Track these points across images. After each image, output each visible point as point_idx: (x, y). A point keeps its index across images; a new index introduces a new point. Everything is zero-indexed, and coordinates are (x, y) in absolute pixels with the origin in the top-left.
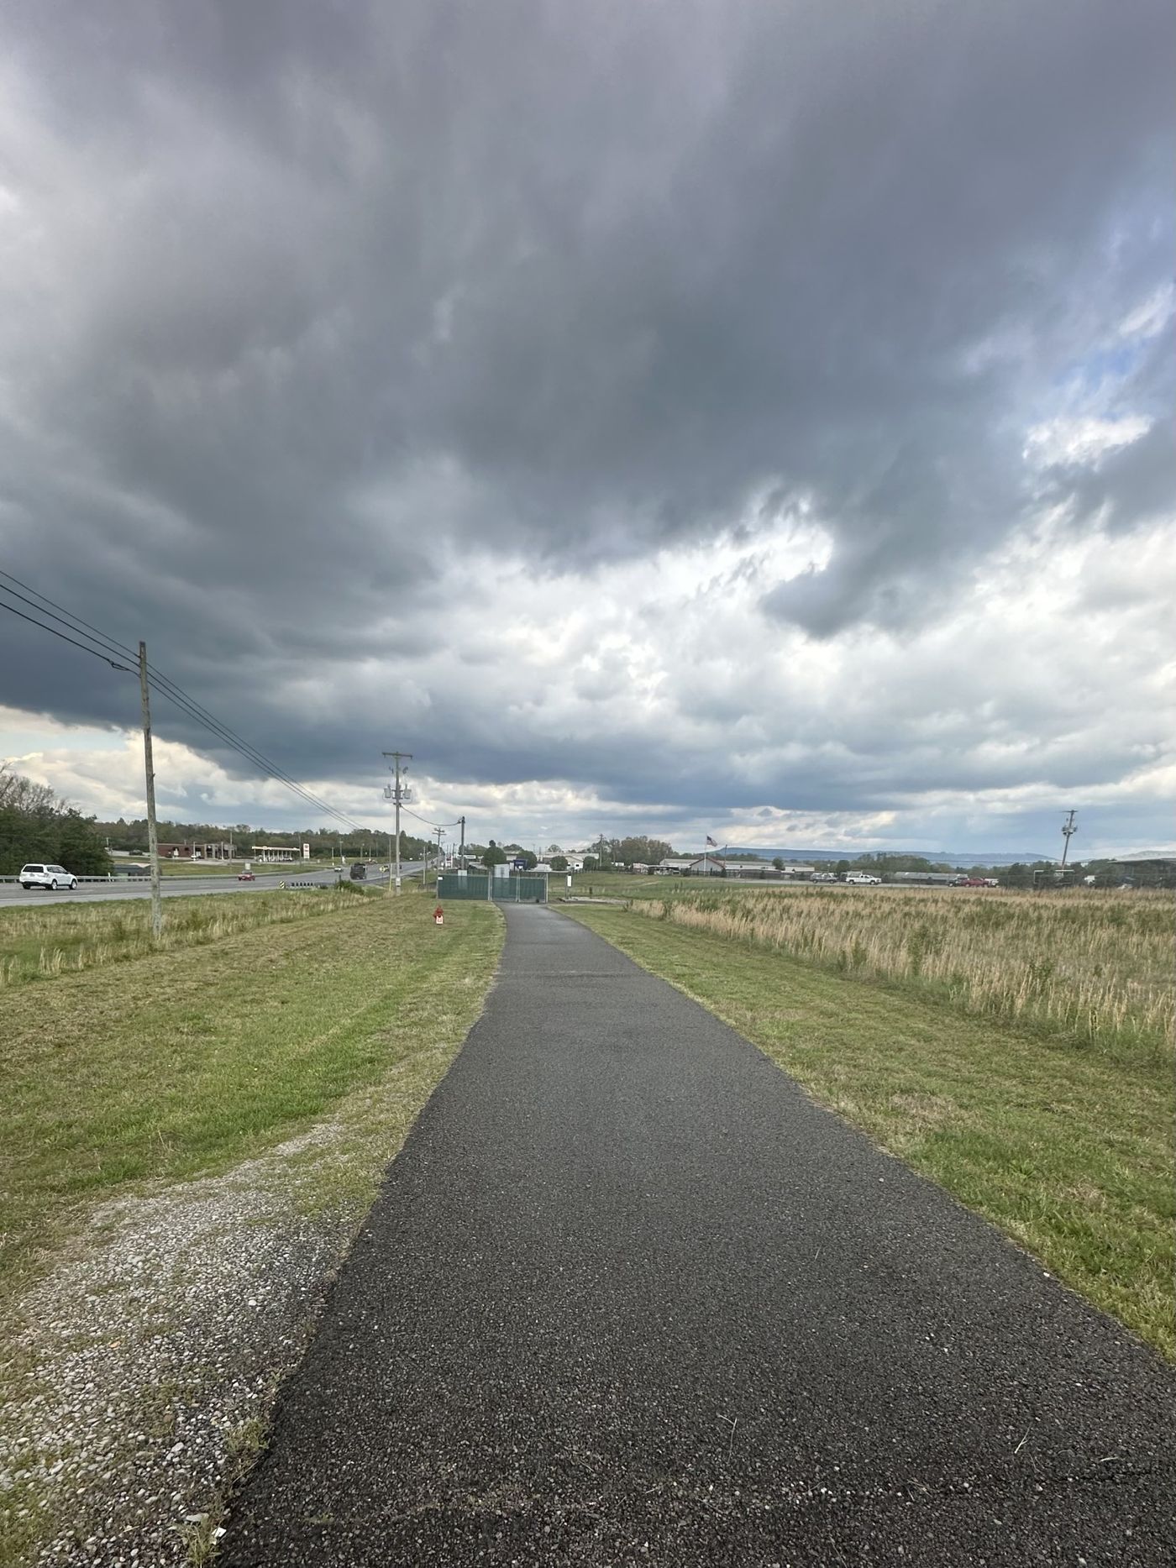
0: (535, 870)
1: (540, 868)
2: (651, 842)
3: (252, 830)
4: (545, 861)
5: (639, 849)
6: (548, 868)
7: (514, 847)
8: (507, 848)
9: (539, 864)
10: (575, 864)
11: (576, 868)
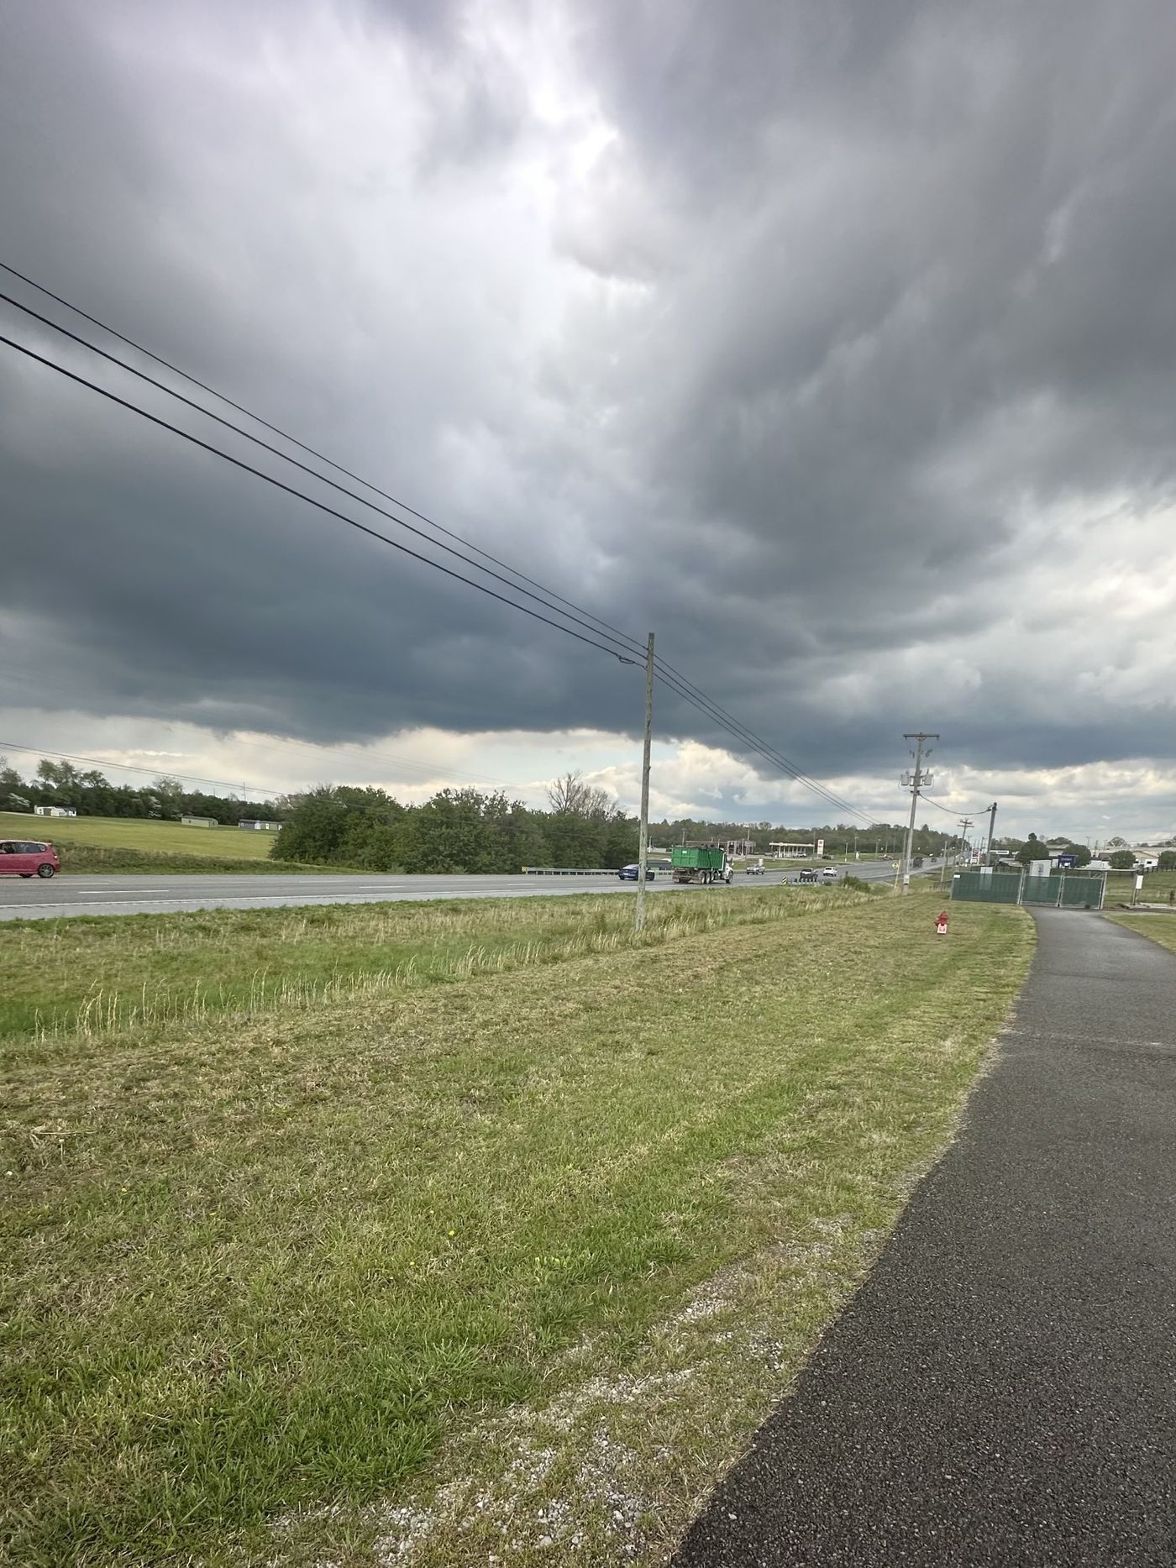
0: (1088, 867)
1: (1094, 865)
3: (773, 828)
4: (1102, 858)
6: (1106, 866)
7: (1061, 841)
8: (1052, 842)
9: (1093, 861)
10: (1147, 860)
11: (1149, 865)
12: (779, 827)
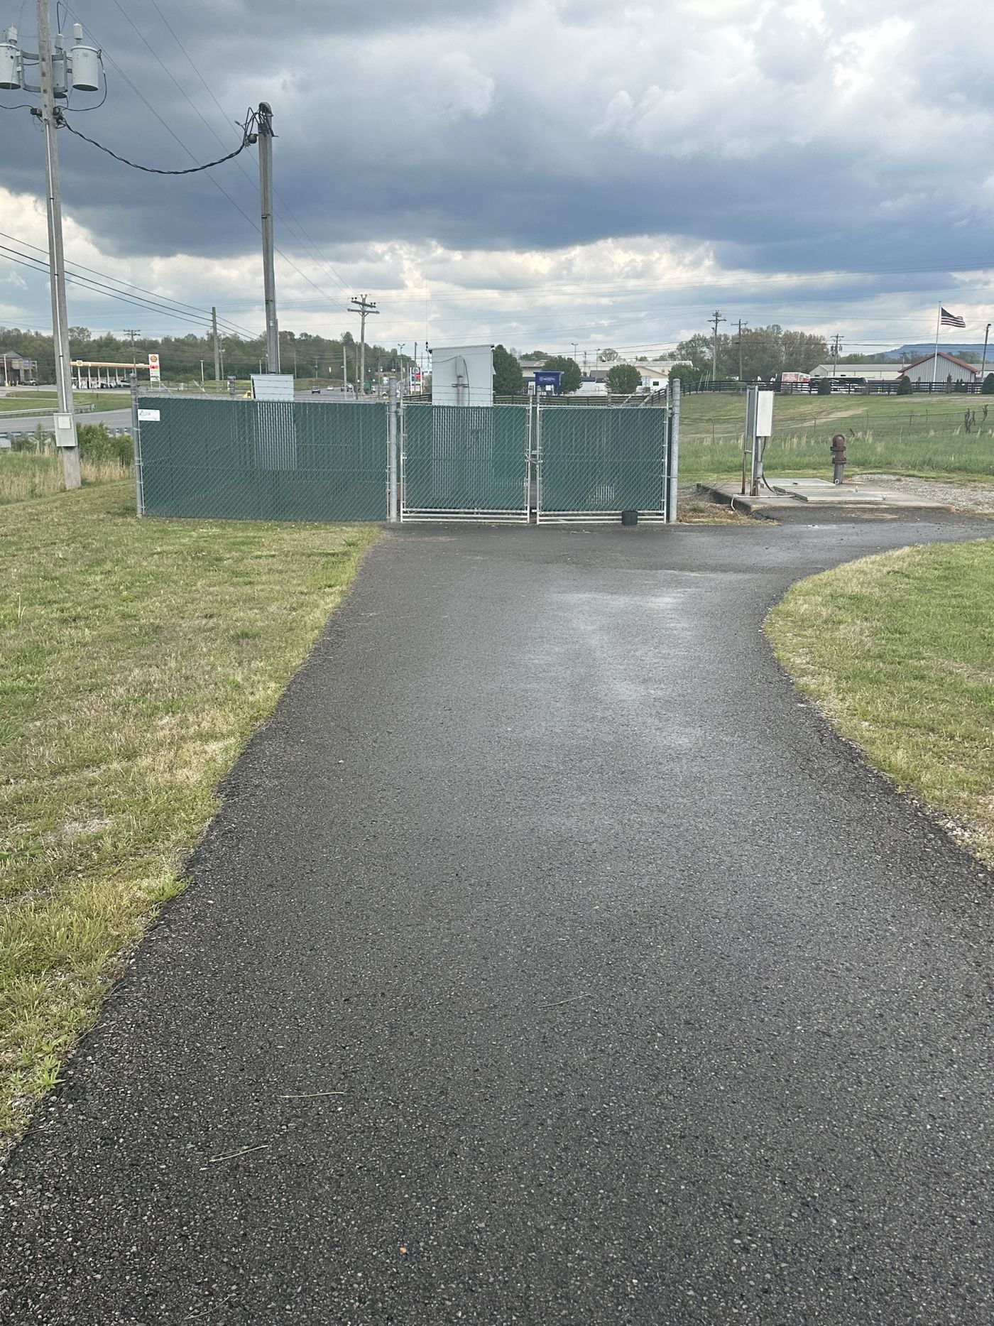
0: (579, 393)
1: (588, 389)
2: (789, 338)
3: (94, 337)
4: (596, 377)
5: (764, 350)
6: (601, 389)
7: (538, 355)
8: (527, 357)
9: (584, 383)
10: (652, 380)
11: (657, 388)
12: (104, 335)
